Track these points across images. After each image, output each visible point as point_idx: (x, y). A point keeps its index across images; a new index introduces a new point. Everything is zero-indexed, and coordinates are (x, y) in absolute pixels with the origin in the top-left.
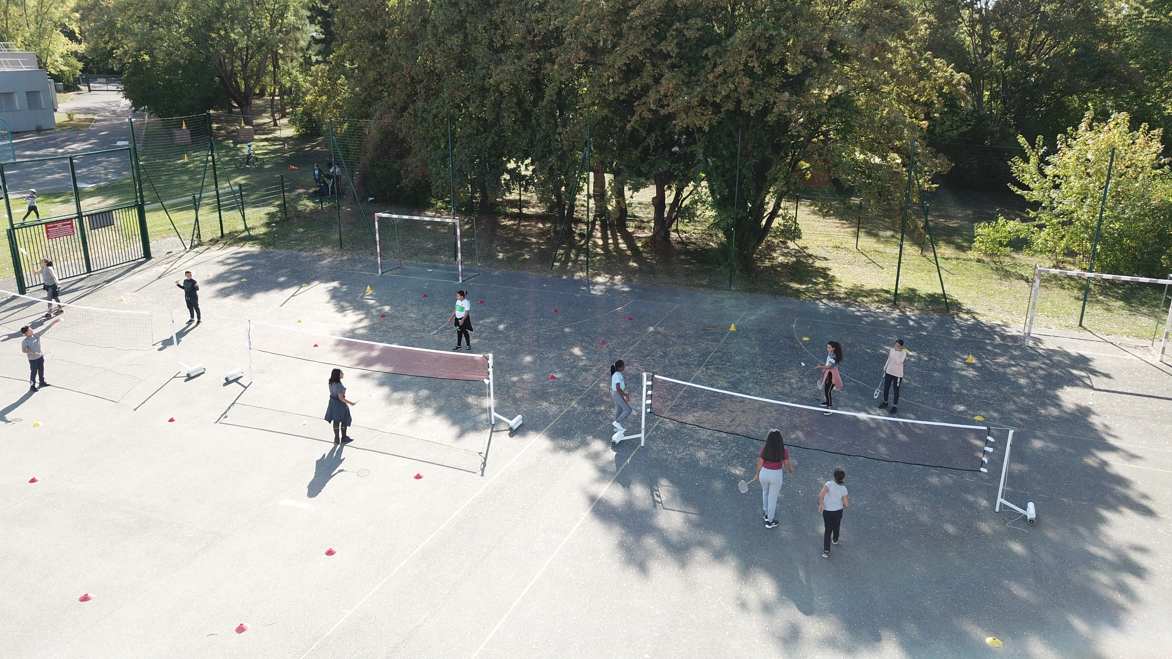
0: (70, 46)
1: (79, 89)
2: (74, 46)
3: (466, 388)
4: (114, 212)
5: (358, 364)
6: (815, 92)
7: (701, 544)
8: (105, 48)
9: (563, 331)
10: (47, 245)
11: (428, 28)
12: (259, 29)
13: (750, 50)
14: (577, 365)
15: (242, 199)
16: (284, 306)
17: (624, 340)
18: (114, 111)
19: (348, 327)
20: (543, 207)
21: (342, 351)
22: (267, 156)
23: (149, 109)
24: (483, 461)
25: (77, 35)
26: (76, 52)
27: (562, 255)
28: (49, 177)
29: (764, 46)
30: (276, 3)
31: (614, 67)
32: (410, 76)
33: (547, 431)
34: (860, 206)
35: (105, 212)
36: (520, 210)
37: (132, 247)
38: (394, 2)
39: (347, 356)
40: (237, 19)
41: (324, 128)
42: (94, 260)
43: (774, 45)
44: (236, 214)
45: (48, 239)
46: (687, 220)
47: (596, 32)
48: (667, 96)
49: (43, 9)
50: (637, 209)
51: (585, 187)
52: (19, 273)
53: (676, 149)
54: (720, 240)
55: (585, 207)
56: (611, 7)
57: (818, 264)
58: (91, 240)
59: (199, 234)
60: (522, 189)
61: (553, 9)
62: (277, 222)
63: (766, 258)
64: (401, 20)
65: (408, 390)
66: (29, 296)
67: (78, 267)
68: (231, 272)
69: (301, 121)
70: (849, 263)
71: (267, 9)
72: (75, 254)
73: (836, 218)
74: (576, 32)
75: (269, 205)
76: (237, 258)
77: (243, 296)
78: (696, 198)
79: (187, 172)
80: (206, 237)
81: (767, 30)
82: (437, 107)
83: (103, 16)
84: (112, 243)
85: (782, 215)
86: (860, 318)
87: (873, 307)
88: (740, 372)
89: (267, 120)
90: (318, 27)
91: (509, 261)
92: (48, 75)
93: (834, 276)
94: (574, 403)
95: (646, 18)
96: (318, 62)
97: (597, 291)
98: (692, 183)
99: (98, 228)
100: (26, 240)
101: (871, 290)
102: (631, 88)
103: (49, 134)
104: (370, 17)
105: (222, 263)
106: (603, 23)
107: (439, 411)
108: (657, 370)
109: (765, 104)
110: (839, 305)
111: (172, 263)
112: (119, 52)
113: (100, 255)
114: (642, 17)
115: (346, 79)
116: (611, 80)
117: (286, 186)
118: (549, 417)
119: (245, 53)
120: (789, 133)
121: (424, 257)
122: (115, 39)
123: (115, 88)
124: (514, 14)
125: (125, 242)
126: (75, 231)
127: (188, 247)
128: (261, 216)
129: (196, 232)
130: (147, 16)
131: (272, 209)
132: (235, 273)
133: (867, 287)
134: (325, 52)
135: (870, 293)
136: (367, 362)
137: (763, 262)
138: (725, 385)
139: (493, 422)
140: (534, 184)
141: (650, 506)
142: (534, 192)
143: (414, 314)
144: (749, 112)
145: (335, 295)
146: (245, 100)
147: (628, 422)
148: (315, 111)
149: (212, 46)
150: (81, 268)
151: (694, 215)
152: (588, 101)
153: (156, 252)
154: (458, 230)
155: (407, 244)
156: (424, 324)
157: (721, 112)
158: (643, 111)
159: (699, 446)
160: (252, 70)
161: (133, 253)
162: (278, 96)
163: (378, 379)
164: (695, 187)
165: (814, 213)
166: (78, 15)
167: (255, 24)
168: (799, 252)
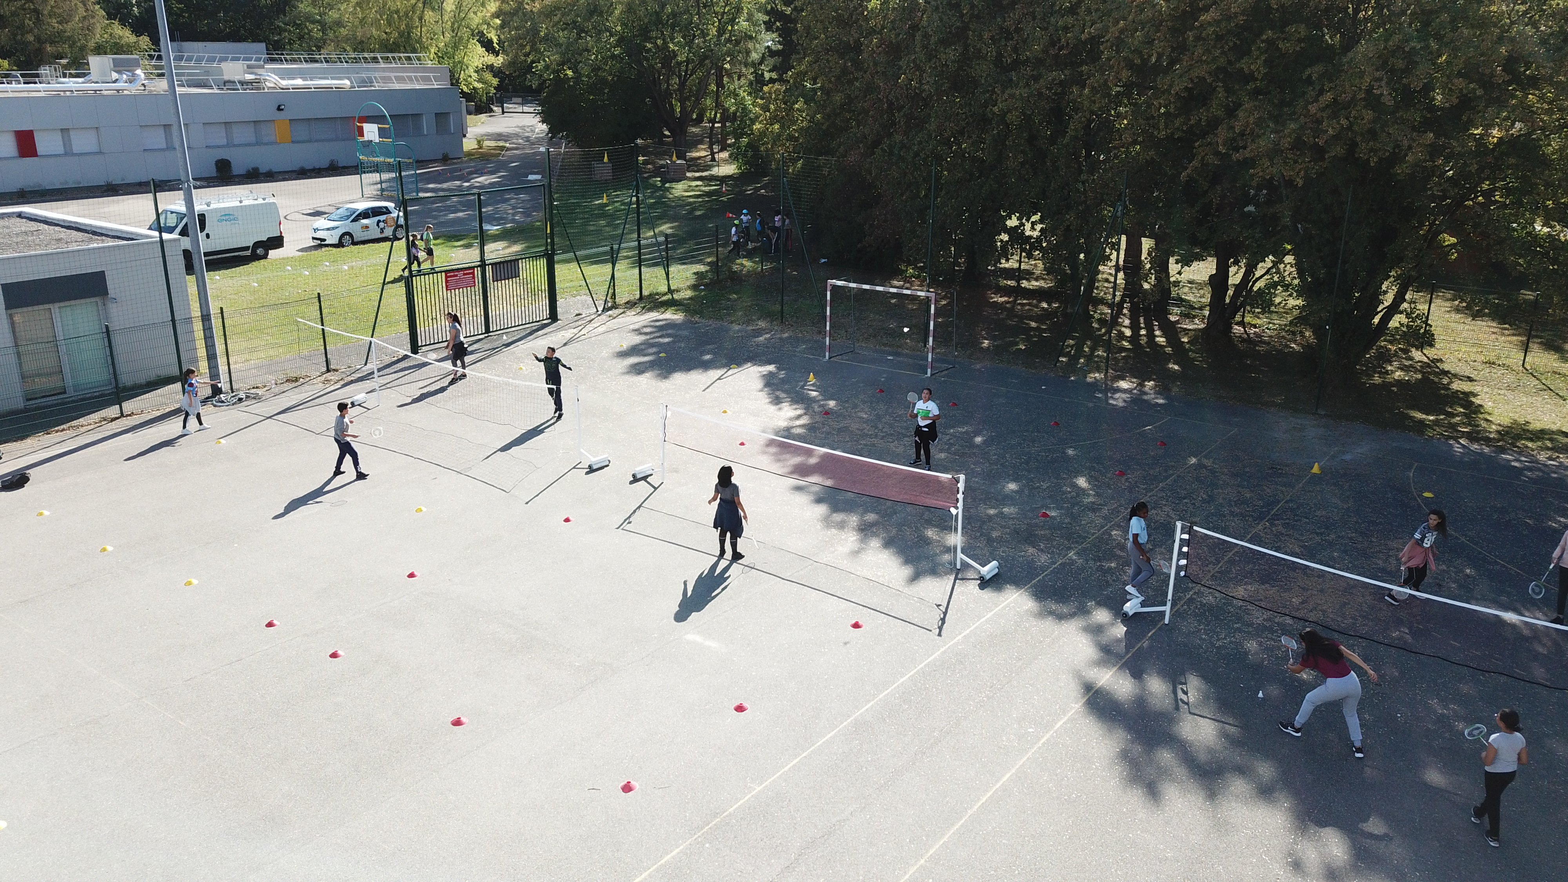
0: (486, 58)
1: (491, 111)
2: (491, 59)
3: (926, 517)
4: (520, 261)
5: (792, 473)
6: (1476, 132)
7: (1242, 771)
8: (526, 61)
9: (1064, 453)
10: (445, 297)
11: (917, 38)
12: (704, 38)
13: (1377, 70)
14: (1080, 502)
15: (667, 253)
16: (707, 390)
17: (1151, 472)
18: (528, 137)
19: (783, 424)
20: (1051, 280)
21: (775, 454)
22: (700, 200)
23: (567, 136)
24: (942, 616)
25: (495, 45)
26: (492, 66)
27: (1072, 346)
28: (452, 216)
29: (1400, 64)
30: (726, 5)
31: (1170, 93)
32: (888, 100)
33: (1031, 587)
34: (1535, 304)
35: (511, 261)
36: (1018, 282)
37: (537, 305)
38: (875, 3)
39: (779, 460)
40: (678, 25)
41: (773, 167)
42: (494, 318)
43: (1417, 63)
44: (660, 271)
45: (447, 290)
46: (1259, 310)
47: (1148, 43)
48: (1243, 135)
49: (461, 14)
50: (1186, 290)
51: (1114, 256)
52: (413, 329)
53: (1251, 208)
54: (1307, 340)
55: (1110, 282)
56: (1172, 10)
57: (1456, 386)
58: (492, 294)
59: (614, 294)
60: (1024, 254)
61: (1089, 11)
62: (706, 285)
63: (1375, 372)
64: (883, 28)
65: (851, 512)
66: (421, 356)
67: (475, 324)
68: (647, 344)
69: (745, 155)
70: (1509, 388)
71: (715, 12)
72: (474, 310)
73: (1493, 320)
74: (1119, 44)
75: (700, 262)
76: (656, 327)
77: (659, 375)
78: (1276, 279)
79: (604, 215)
80: (621, 299)
81: (1407, 41)
82: (920, 143)
83: (527, 23)
84: (515, 299)
85: (1405, 310)
86: (1519, 471)
87: (1542, 457)
88: (1321, 534)
89: (703, 154)
90: (774, 35)
91: (997, 352)
92: (460, 93)
93: (1481, 406)
94: (1071, 554)
95: (1223, 24)
96: (772, 81)
97: (1118, 400)
98: (1271, 257)
99: (501, 280)
100: (424, 289)
101: (1543, 431)
102: (1192, 122)
103: (456, 164)
104: (845, 22)
105: (638, 331)
106: (1158, 31)
107: (888, 544)
108: (1197, 519)
109: (1394, 149)
110: (1486, 450)
111: (580, 328)
112: (540, 66)
113: (501, 312)
114: (1217, 22)
115: (805, 103)
116: (1162, 110)
117: (721, 239)
118: (1036, 569)
119: (684, 68)
120: (1429, 193)
121: (885, 340)
122: (537, 51)
123: (531, 110)
124: (1034, 18)
125: (530, 299)
126: (477, 284)
127: (600, 309)
128: (688, 276)
129: (611, 291)
130: (574, 22)
131: (702, 268)
132: (652, 345)
133: (1536, 426)
134: (781, 69)
135: (1540, 435)
136: (802, 471)
137: (1371, 376)
138: (1297, 550)
139: (958, 567)
140: (1042, 249)
141: (1171, 708)
142: (1039, 259)
143: (866, 413)
144: (1368, 160)
145: (770, 382)
146: (679, 127)
147: (1148, 588)
148: (763, 144)
149: (647, 59)
150: (480, 327)
151: (1271, 303)
152: (1127, 138)
153: (563, 313)
154: (933, 307)
155: (863, 322)
156: (877, 428)
157: (1323, 159)
158: (1206, 154)
159: (1249, 633)
160: (691, 90)
161: (538, 312)
162: (718, 122)
163: (816, 493)
164: (1275, 264)
165: (1457, 310)
166: (498, 21)
167: (699, 32)
168: (1428, 366)
